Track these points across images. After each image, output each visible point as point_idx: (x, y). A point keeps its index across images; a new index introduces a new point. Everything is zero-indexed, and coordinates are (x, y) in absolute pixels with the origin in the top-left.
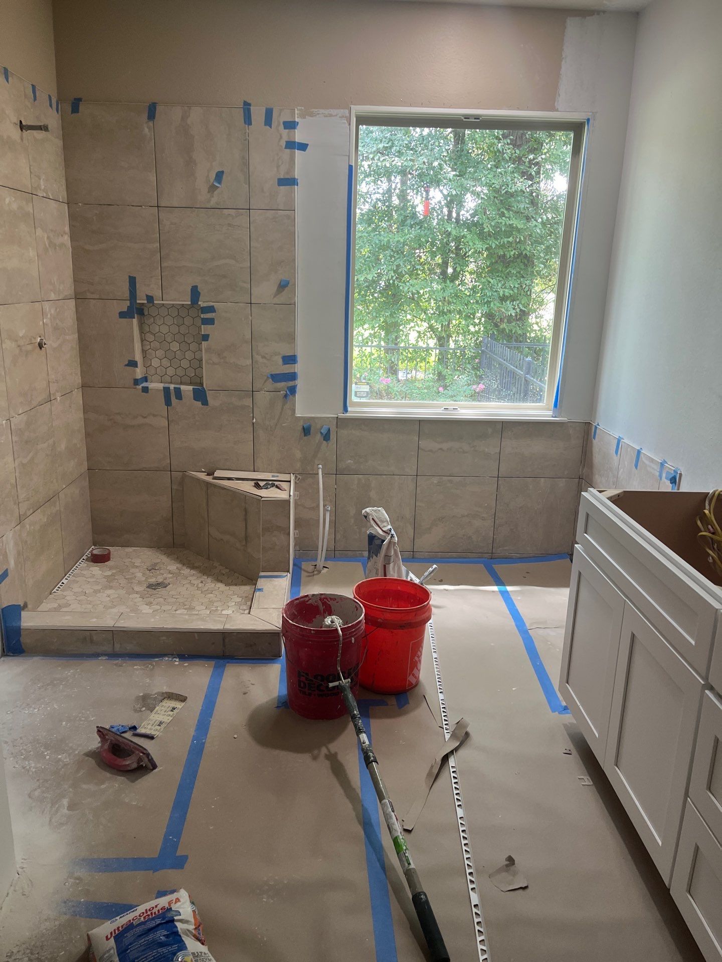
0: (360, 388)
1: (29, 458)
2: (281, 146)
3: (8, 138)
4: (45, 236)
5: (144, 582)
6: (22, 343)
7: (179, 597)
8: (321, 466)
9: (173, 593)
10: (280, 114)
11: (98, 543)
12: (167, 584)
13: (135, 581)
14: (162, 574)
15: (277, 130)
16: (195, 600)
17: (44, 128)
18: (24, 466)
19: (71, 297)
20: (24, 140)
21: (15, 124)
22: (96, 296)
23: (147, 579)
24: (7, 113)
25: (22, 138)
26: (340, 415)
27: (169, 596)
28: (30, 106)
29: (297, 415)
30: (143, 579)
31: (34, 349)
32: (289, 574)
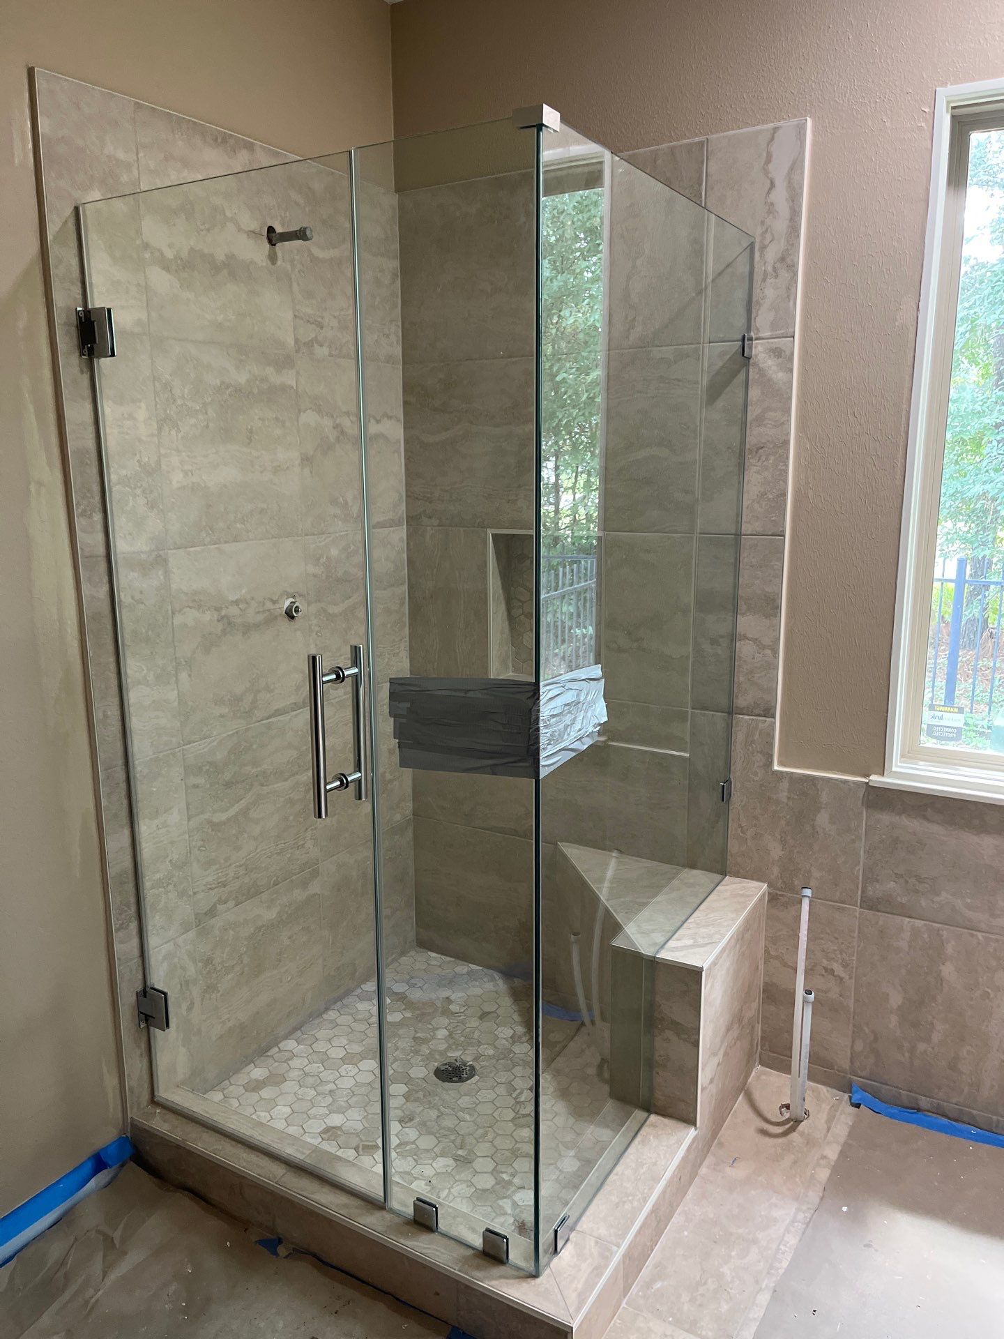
0: (940, 718)
1: (232, 812)
2: (772, 204)
3: (230, 257)
4: (327, 423)
5: (438, 1057)
6: (234, 611)
7: (468, 1117)
8: (808, 892)
9: (465, 1101)
10: (772, 139)
11: (424, 945)
12: (472, 1072)
13: (425, 1049)
14: (480, 1043)
15: (766, 171)
16: (490, 1136)
17: (301, 235)
18: (216, 826)
19: (392, 523)
20: (279, 262)
21: (253, 234)
22: (435, 522)
23: (449, 1048)
24: (228, 214)
25: (273, 258)
26: (875, 779)
27: (453, 1109)
28: (301, 201)
29: (776, 767)
30: (443, 1047)
31: (271, 620)
32: (692, 1133)
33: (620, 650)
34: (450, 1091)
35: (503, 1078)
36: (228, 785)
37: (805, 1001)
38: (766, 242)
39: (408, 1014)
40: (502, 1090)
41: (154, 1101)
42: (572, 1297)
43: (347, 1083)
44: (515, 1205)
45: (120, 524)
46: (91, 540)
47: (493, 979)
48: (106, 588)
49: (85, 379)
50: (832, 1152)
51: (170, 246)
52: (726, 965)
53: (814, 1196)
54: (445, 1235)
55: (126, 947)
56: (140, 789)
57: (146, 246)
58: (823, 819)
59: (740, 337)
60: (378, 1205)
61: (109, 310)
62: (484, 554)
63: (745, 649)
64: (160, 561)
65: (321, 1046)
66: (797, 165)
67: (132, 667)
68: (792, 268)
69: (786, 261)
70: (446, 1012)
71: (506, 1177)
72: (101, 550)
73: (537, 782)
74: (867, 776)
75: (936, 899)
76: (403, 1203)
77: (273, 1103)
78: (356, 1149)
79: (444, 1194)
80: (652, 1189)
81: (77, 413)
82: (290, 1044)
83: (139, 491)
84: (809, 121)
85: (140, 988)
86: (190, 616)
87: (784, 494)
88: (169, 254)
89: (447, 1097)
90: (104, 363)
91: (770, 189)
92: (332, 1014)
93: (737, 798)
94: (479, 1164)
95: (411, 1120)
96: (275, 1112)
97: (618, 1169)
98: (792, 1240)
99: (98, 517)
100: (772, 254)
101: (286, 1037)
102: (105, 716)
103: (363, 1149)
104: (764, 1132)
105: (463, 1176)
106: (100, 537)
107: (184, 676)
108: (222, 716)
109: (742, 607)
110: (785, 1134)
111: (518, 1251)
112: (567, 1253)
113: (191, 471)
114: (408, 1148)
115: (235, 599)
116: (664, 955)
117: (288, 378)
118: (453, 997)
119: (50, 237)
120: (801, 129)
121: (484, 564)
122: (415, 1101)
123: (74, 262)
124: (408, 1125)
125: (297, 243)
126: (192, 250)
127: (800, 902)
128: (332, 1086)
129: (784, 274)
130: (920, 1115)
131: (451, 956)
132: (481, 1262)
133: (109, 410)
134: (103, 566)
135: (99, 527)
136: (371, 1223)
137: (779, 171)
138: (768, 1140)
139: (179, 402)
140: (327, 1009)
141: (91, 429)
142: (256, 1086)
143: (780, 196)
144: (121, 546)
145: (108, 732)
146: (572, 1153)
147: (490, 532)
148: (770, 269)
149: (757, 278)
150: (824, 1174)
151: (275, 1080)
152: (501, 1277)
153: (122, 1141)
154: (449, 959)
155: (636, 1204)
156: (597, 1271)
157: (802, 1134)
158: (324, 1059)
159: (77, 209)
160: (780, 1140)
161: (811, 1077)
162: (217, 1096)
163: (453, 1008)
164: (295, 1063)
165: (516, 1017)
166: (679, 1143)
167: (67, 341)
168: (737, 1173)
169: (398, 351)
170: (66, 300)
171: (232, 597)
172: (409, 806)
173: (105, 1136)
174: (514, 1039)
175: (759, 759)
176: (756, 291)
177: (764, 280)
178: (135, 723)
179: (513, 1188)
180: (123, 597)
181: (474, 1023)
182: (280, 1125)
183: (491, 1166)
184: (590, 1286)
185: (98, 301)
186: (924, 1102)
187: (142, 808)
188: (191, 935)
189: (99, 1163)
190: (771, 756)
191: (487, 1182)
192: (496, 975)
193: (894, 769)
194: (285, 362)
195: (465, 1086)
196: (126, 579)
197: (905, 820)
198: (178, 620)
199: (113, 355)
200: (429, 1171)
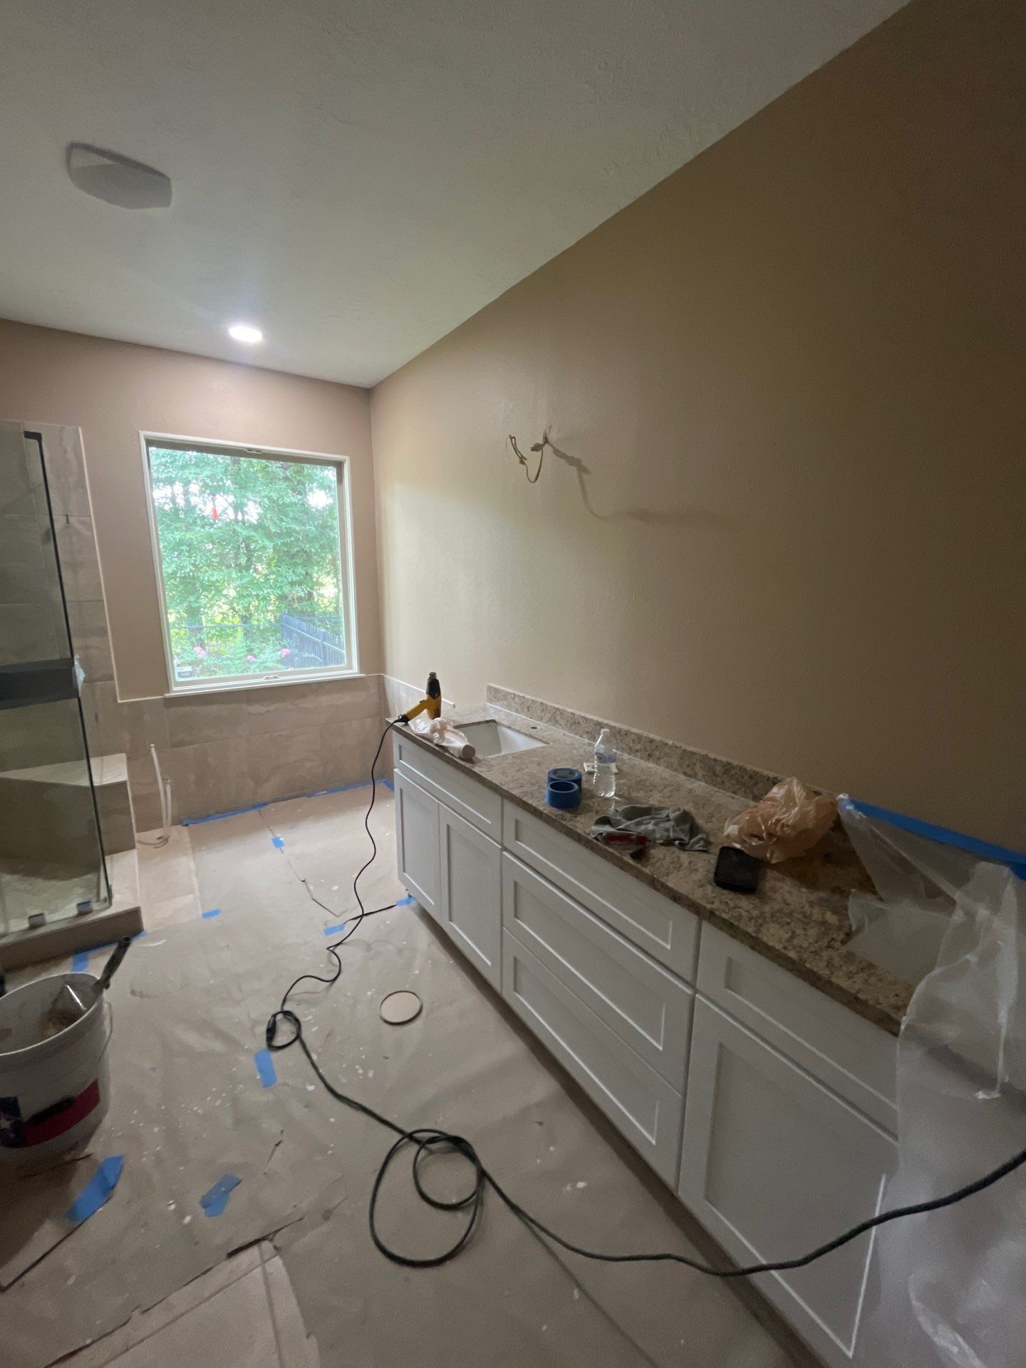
0: (182, 668)
2: (67, 459)
8: (152, 745)
10: (61, 431)
15: (61, 444)
26: (167, 695)
29: (119, 701)
32: (135, 852)
38: (68, 474)
42: (131, 903)
50: (187, 840)
53: (190, 852)
54: (49, 923)
58: (147, 717)
66: (77, 445)
74: (163, 695)
75: (201, 734)
84: (80, 430)
91: (65, 452)
98: (192, 863)
100: (72, 480)
104: (157, 848)
112: (117, 893)
120: (76, 431)
129: (80, 491)
130: (210, 817)
137: (68, 446)
143: (70, 457)
148: (72, 486)
157: (172, 841)
161: (172, 825)
175: (110, 700)
177: (70, 491)
184: (136, 897)
190: (116, 697)
193: (174, 690)
197: (182, 708)
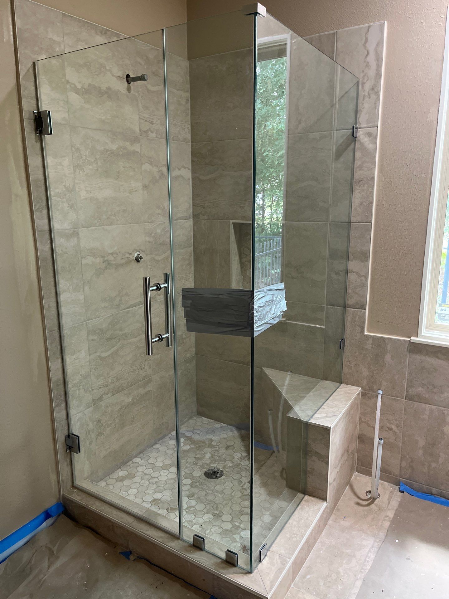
1: (110, 352)
2: (368, 62)
3: (109, 88)
4: (155, 170)
5: (206, 466)
6: (111, 258)
7: (220, 495)
8: (381, 392)
9: (218, 488)
10: (368, 31)
11: (200, 414)
12: (222, 474)
13: (200, 463)
14: (225, 460)
15: (365, 46)
16: (230, 505)
17: (142, 78)
18: (102, 359)
19: (186, 218)
20: (132, 92)
21: (119, 78)
22: (206, 217)
23: (211, 462)
24: (108, 68)
25: (129, 89)
26: (413, 339)
27: (213, 491)
28: (143, 63)
29: (366, 333)
30: (208, 462)
31: (128, 262)
32: (325, 504)
33: (293, 278)
34: (212, 482)
35: (237, 476)
36: (108, 339)
37: (379, 443)
38: (365, 81)
39: (193, 446)
40: (236, 483)
41: (73, 486)
42: (268, 583)
43: (164, 478)
44: (241, 537)
45: (56, 216)
46: (42, 223)
47: (232, 430)
48: (49, 246)
49: (38, 145)
50: (391, 514)
51: (80, 82)
52: (342, 425)
53: (382, 535)
54: (207, 552)
55: (60, 414)
56: (67, 342)
57: (68, 82)
58: (388, 357)
59: (352, 127)
60: (177, 537)
61: (49, 112)
62: (229, 232)
63: (352, 277)
64: (75, 234)
65: (151, 461)
66: (380, 43)
67: (62, 283)
68: (377, 93)
69: (375, 90)
70: (210, 446)
71: (237, 524)
72: (47, 228)
73: (253, 339)
74: (409, 337)
75: (442, 396)
76: (188, 536)
77: (129, 487)
78: (167, 509)
79: (208, 532)
80: (306, 531)
81: (34, 162)
82: (137, 460)
83: (64, 200)
84: (386, 23)
85: (67, 434)
86: (89, 260)
87: (372, 203)
88: (79, 86)
89: (210, 485)
90: (47, 138)
91: (367, 55)
92: (157, 446)
93: (347, 347)
94: (225, 517)
95: (193, 496)
96: (130, 492)
97: (290, 521)
98: (372, 556)
99: (45, 212)
100: (368, 86)
101: (136, 457)
102: (49, 306)
103: (170, 509)
104: (358, 504)
105: (217, 523)
106: (46, 221)
107: (87, 288)
108: (105, 307)
109: (351, 256)
110: (369, 505)
111: (242, 560)
112: (265, 561)
113: (90, 191)
114: (191, 509)
115: (111, 252)
116: (312, 421)
117: (136, 147)
118: (213, 439)
119: (21, 77)
120: (382, 27)
121: (229, 237)
122: (195, 487)
123: (33, 88)
124: (191, 498)
125: (141, 82)
126: (90, 85)
127: (377, 397)
128: (156, 480)
129: (373, 96)
130: (432, 497)
131: (213, 420)
132: (225, 565)
133: (49, 161)
134: (47, 236)
135: (46, 216)
136: (173, 546)
137: (371, 47)
138: (360, 507)
139: (84, 158)
140: (155, 444)
141: (41, 169)
142: (121, 479)
143: (371, 58)
144: (56, 226)
145: (51, 313)
146: (268, 513)
147: (232, 222)
148: (366, 94)
149: (361, 98)
150: (387, 524)
151: (131, 476)
152: (234, 573)
153: (58, 505)
154: (212, 421)
155: (298, 538)
156: (280, 570)
157: (376, 505)
158: (153, 467)
159: (34, 64)
160: (366, 508)
161: (381, 478)
162: (103, 484)
163: (213, 443)
164: (140, 469)
165: (243, 448)
166: (319, 510)
167: (29, 127)
168: (346, 523)
169: (189, 136)
170: (29, 107)
171: (110, 251)
172: (193, 350)
173: (50, 502)
174: (242, 459)
175: (358, 329)
176: (360, 105)
177: (364, 99)
178: (64, 310)
179: (240, 530)
180: (57, 250)
181: (223, 451)
182: (131, 498)
183: (230, 518)
184: (276, 578)
185: (44, 107)
186: (434, 491)
187: (67, 350)
188: (91, 409)
189: (47, 515)
190: (364, 328)
191: (228, 526)
192: (233, 428)
193: (423, 334)
194: (135, 140)
195: (218, 481)
196: (58, 241)
197: (428, 358)
198: (84, 261)
199: (51, 133)
200: (201, 521)
